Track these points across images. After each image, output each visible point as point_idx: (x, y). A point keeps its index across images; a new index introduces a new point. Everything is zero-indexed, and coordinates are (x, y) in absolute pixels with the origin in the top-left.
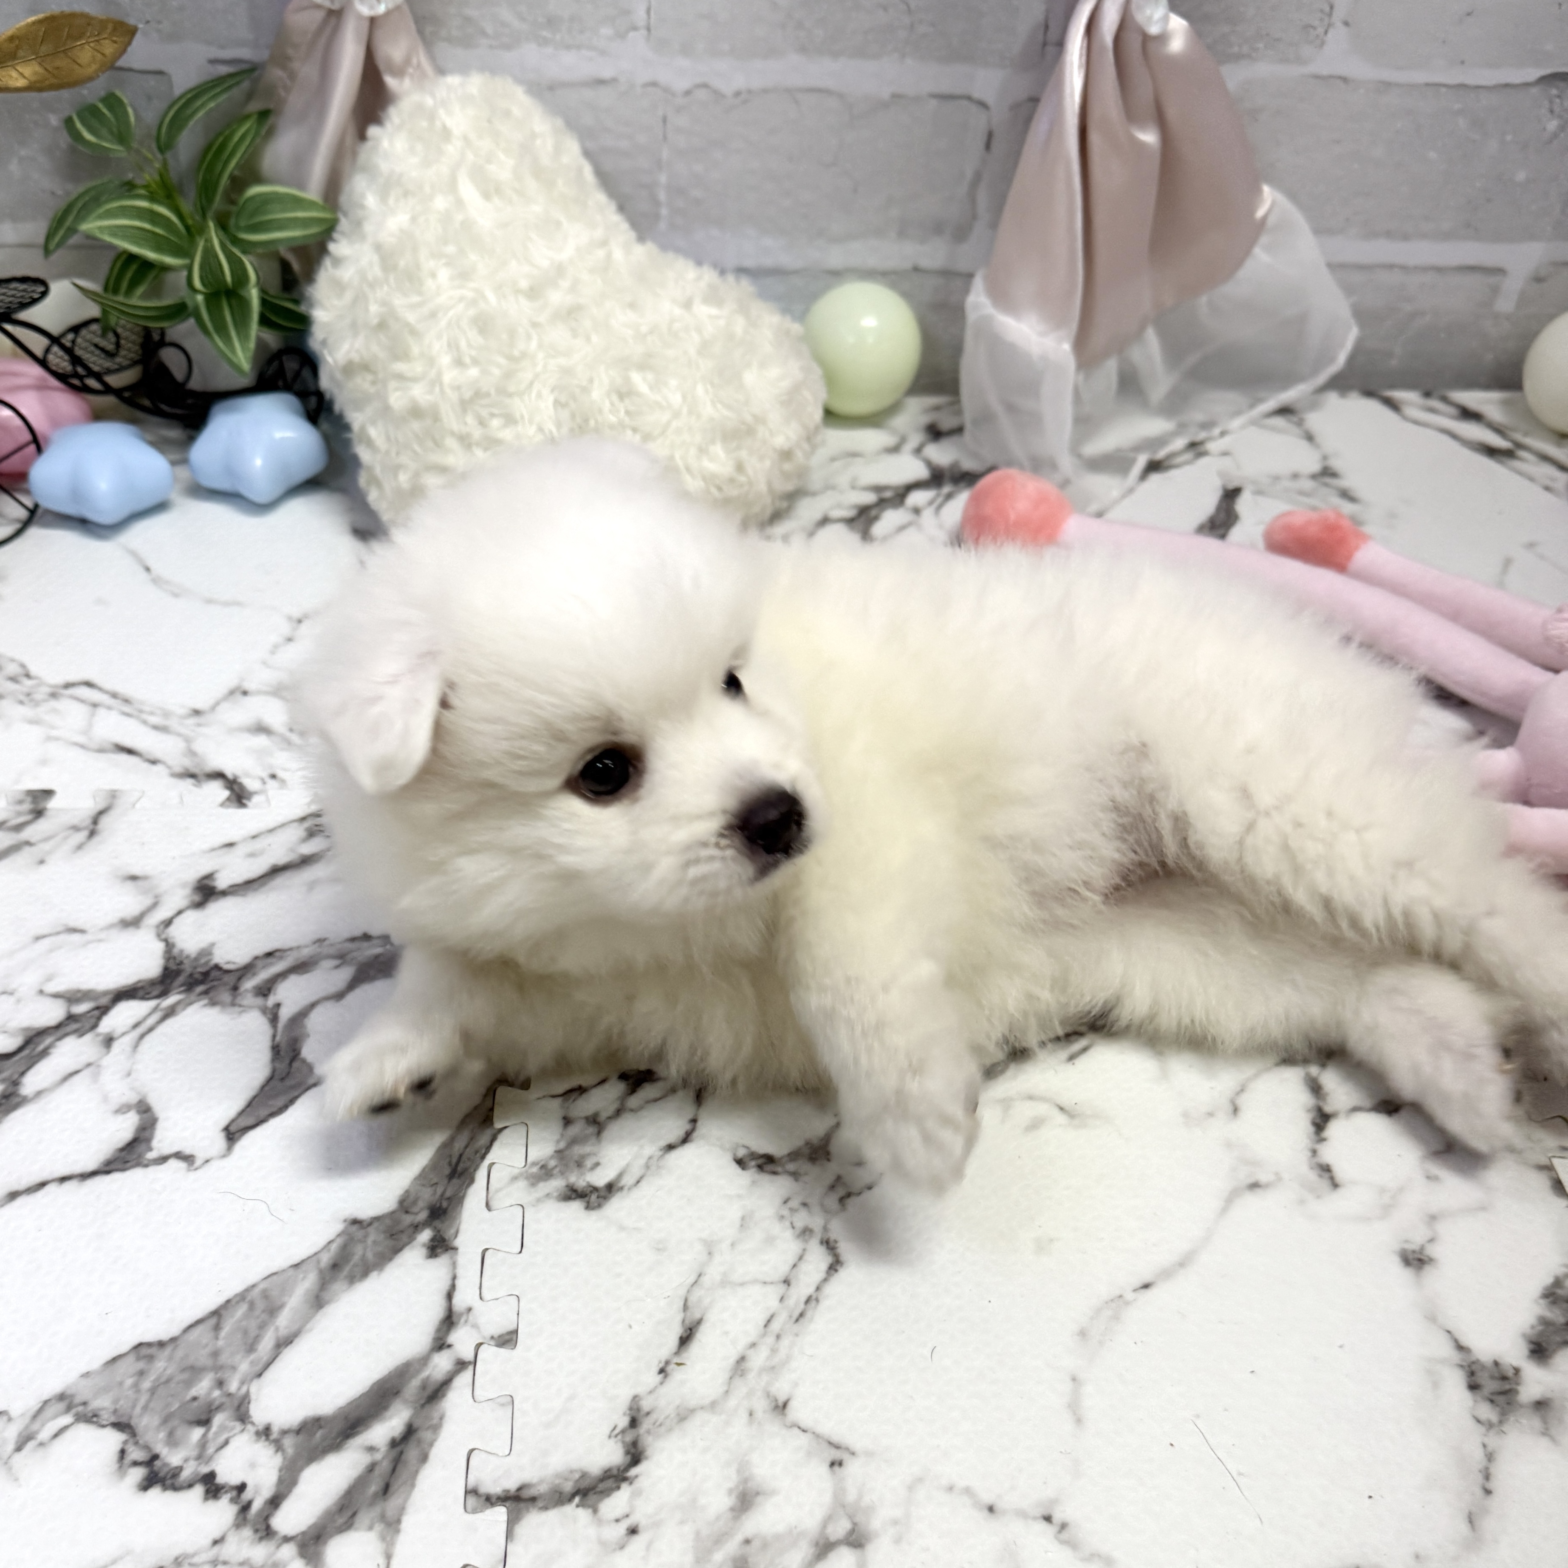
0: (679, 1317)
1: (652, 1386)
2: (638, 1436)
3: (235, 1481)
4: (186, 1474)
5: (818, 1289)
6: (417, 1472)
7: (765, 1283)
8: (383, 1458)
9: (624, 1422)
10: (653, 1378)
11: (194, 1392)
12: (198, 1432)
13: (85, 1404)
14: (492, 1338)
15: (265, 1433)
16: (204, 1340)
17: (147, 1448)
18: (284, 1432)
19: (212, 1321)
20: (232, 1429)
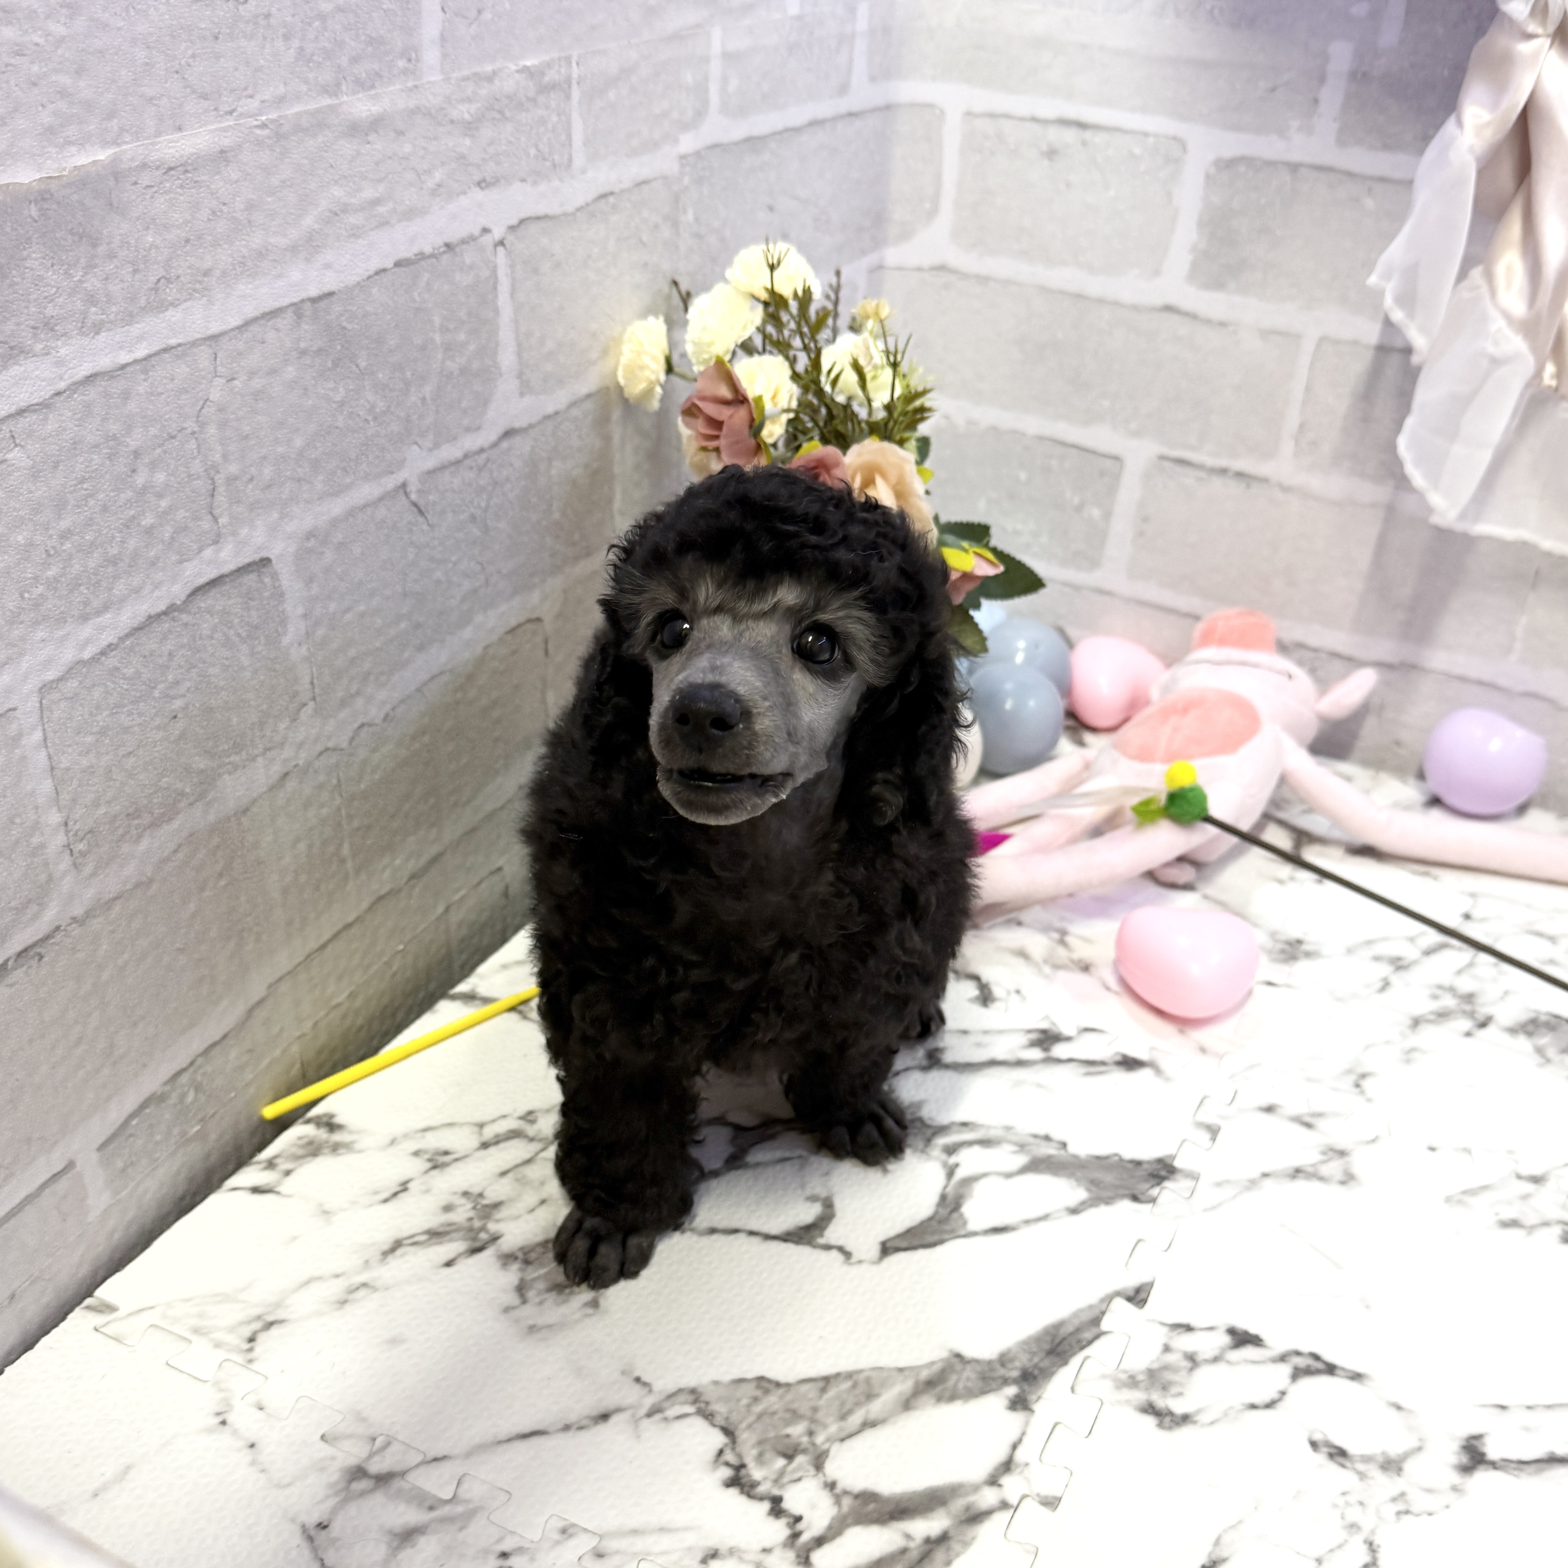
3: (797, 1511)
4: (763, 1489)
8: (915, 1548)
11: (789, 1430)
12: (781, 1462)
13: (707, 1403)
14: (1038, 1495)
15: (831, 1486)
16: (811, 1395)
17: (740, 1456)
18: (846, 1493)
19: (821, 1384)
20: (808, 1471)
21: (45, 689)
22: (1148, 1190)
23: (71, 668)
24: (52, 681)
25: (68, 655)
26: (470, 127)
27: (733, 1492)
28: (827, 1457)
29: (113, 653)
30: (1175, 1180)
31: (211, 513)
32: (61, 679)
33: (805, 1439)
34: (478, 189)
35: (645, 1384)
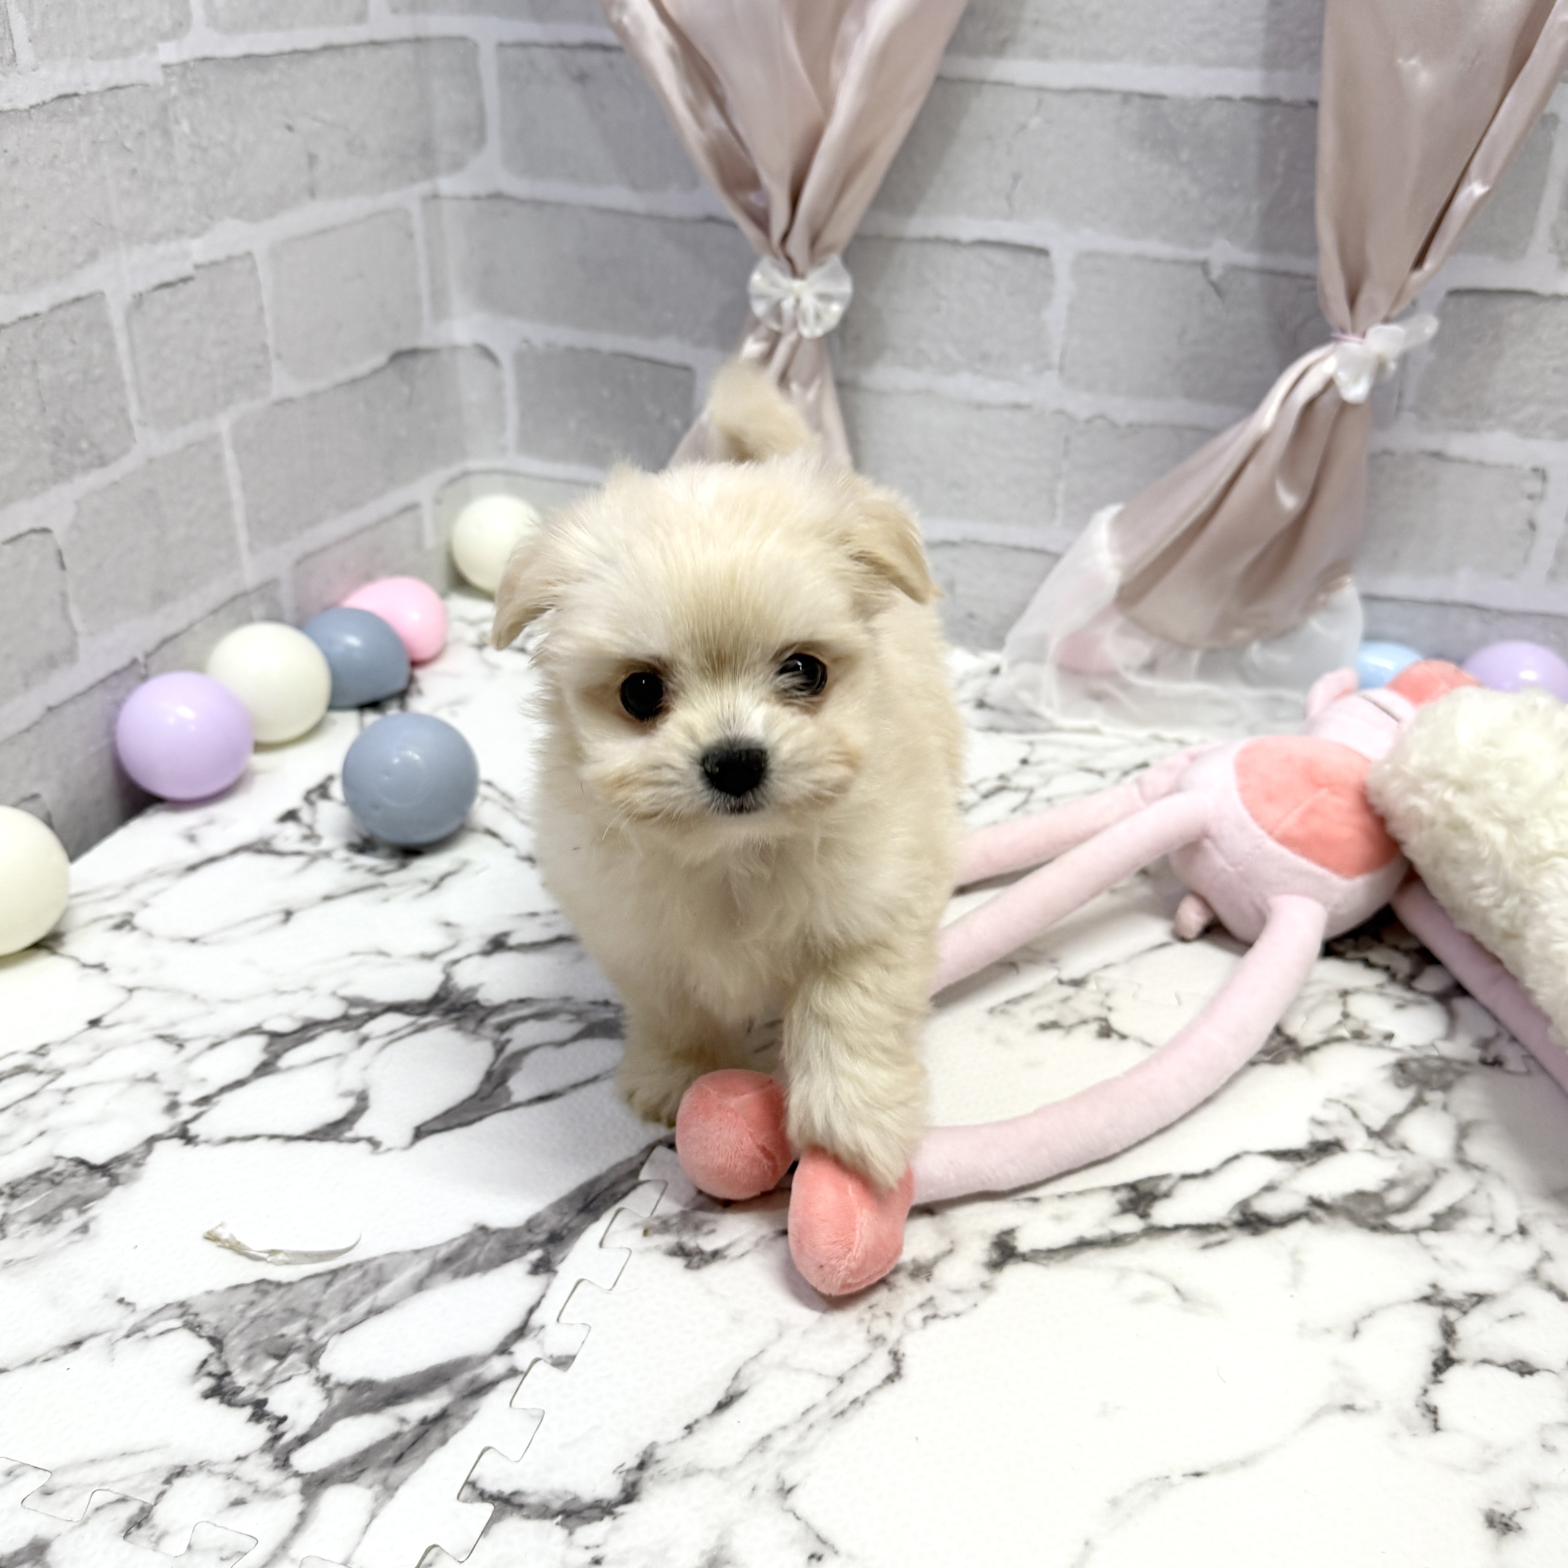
0: (727, 1383)
1: (673, 1437)
2: (641, 1478)
3: (280, 1413)
4: (244, 1395)
5: (868, 1393)
6: (432, 1452)
7: (820, 1374)
8: (410, 1431)
9: (634, 1462)
10: (677, 1430)
11: (285, 1330)
12: (271, 1363)
13: (196, 1315)
14: (551, 1357)
15: (323, 1380)
16: (314, 1291)
17: (225, 1364)
18: (339, 1385)
19: (328, 1278)
20: (299, 1369)
27: (213, 1402)
28: (323, 1352)
33: (302, 1336)
35: (129, 1304)
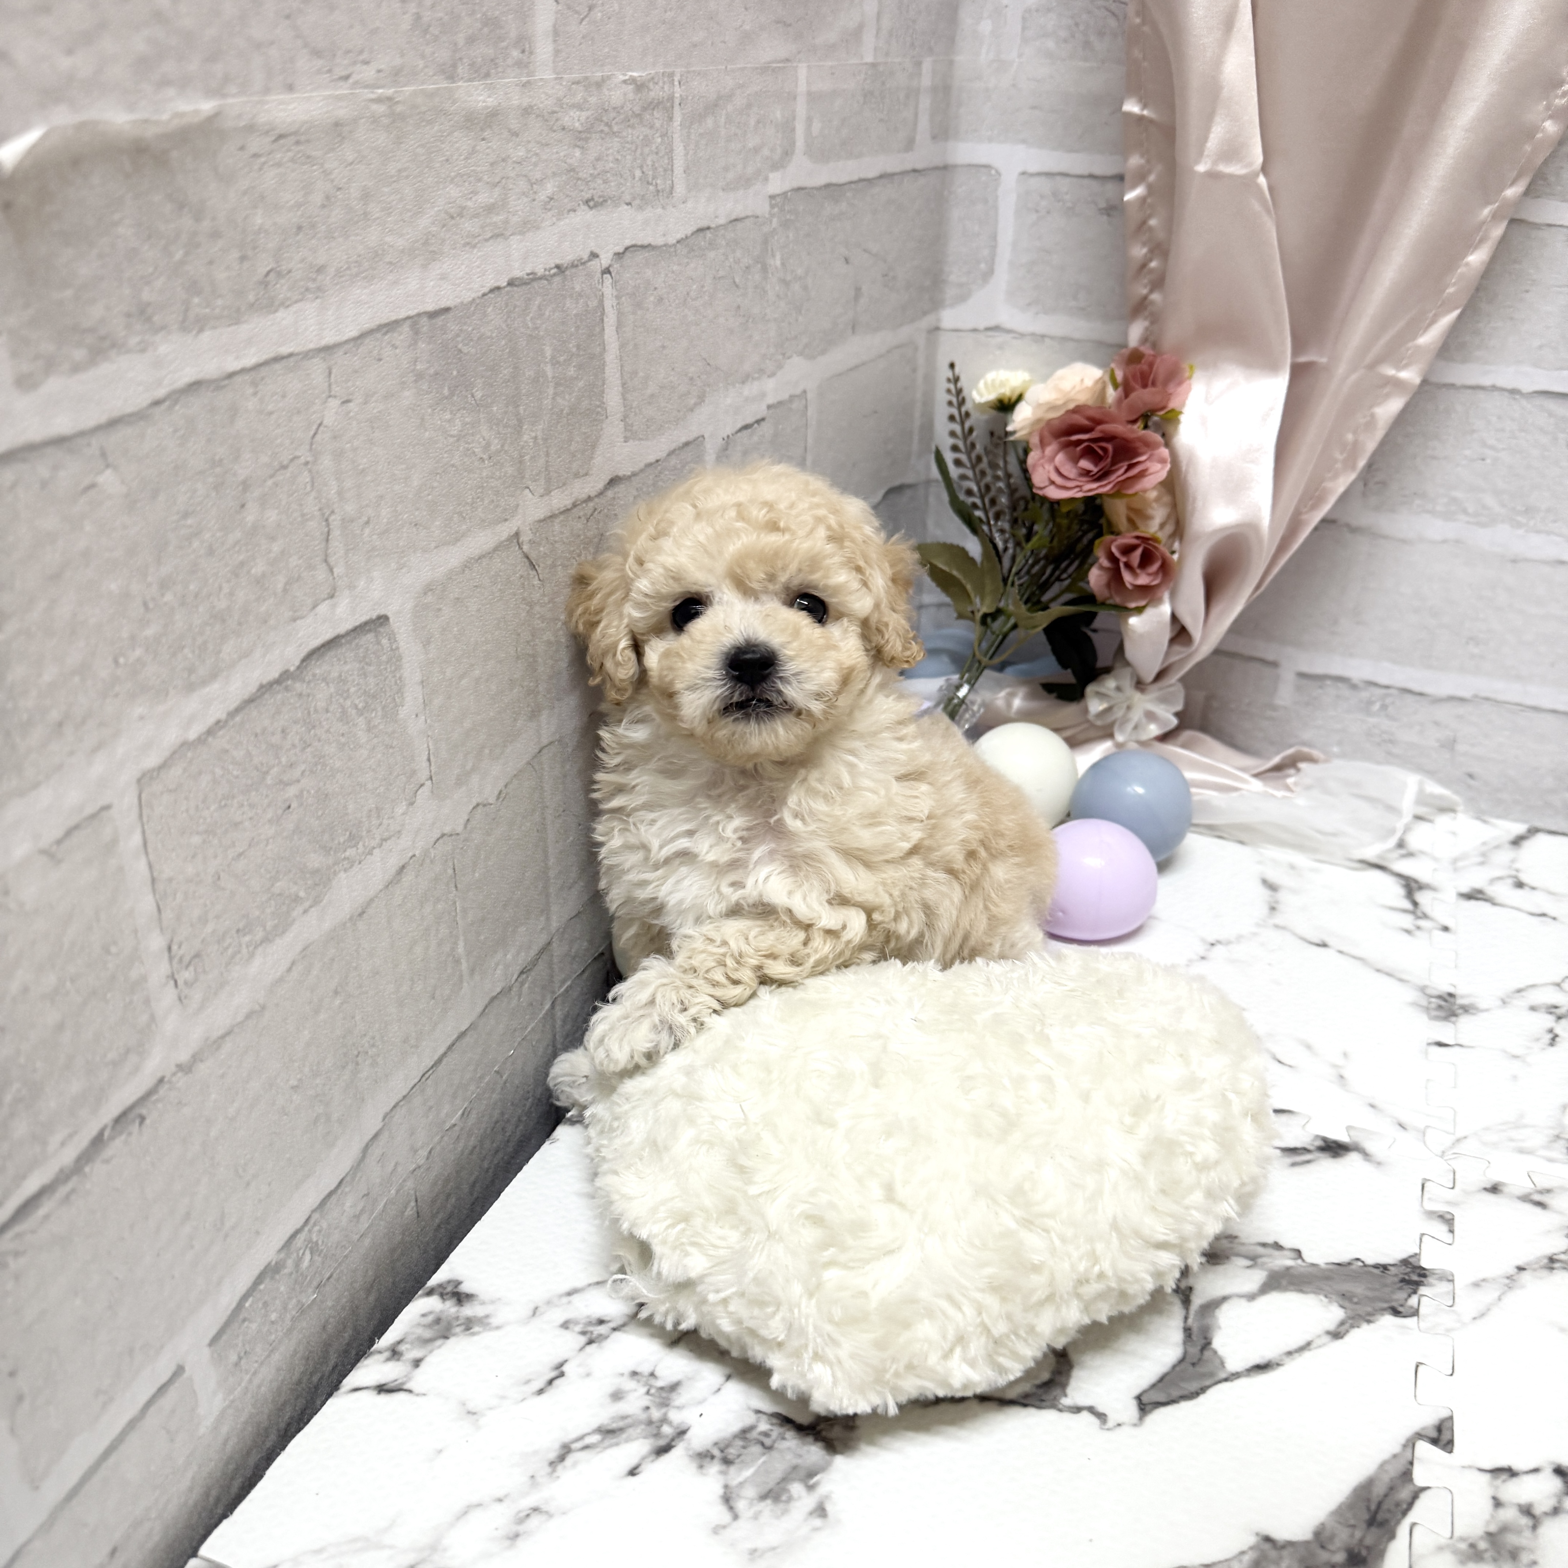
21: (145, 779)
22: (1406, 1300)
23: (174, 753)
24: (153, 770)
25: (171, 737)
26: (581, 137)
29: (221, 733)
30: (1430, 1285)
31: (326, 561)
32: (164, 766)
34: (586, 208)
